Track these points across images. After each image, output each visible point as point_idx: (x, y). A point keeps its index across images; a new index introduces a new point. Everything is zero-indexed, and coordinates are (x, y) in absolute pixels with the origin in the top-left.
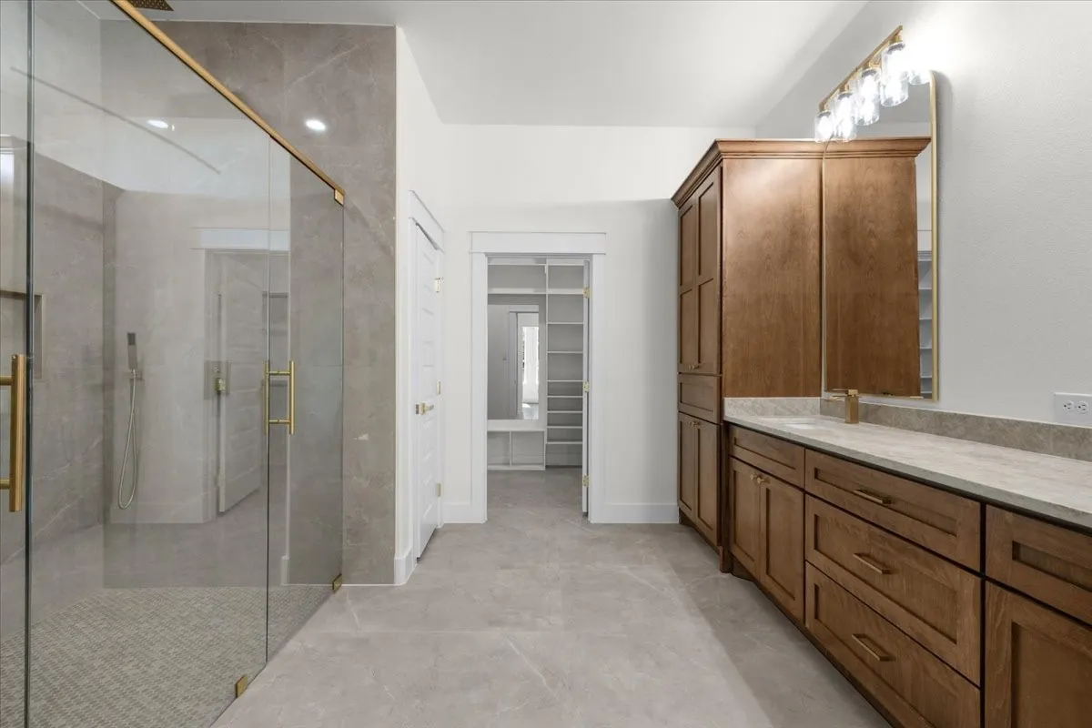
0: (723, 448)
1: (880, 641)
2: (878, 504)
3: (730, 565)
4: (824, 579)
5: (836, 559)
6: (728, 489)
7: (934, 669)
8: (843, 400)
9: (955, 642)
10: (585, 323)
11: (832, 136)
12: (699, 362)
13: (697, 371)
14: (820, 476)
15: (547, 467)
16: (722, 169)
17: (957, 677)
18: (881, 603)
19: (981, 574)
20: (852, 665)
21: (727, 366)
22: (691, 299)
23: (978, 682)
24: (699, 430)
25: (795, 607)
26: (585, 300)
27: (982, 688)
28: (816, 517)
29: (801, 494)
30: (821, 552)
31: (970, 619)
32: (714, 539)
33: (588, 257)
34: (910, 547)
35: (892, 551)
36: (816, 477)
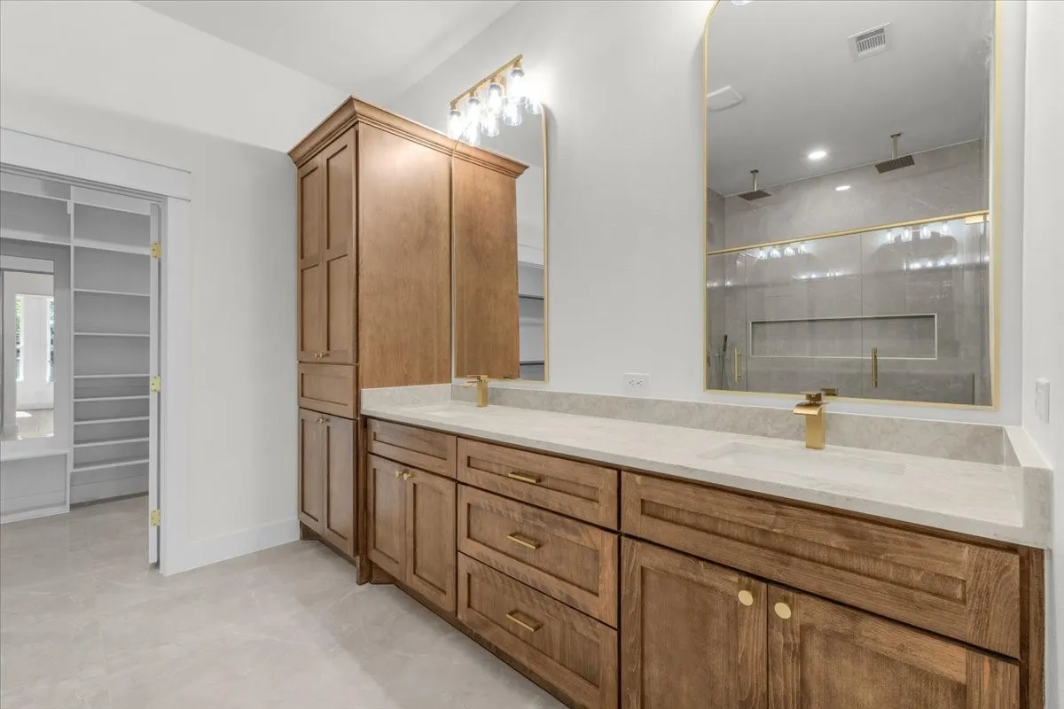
0: (360, 444)
1: (531, 612)
2: (531, 483)
3: (370, 573)
4: (476, 566)
5: (489, 543)
6: (366, 491)
7: (580, 624)
8: (476, 385)
9: (597, 595)
10: (153, 295)
11: (461, 137)
12: (328, 349)
13: (326, 360)
14: (472, 463)
15: (73, 506)
16: (357, 133)
17: (599, 625)
18: (533, 575)
19: (617, 532)
20: (506, 642)
21: (364, 353)
22: (316, 276)
23: (615, 624)
24: (328, 428)
25: (446, 603)
26: (154, 263)
27: (619, 630)
28: (469, 505)
29: (453, 484)
30: (474, 540)
31: (609, 573)
32: (349, 551)
33: (159, 200)
34: (559, 518)
35: (544, 525)
36: (469, 465)
